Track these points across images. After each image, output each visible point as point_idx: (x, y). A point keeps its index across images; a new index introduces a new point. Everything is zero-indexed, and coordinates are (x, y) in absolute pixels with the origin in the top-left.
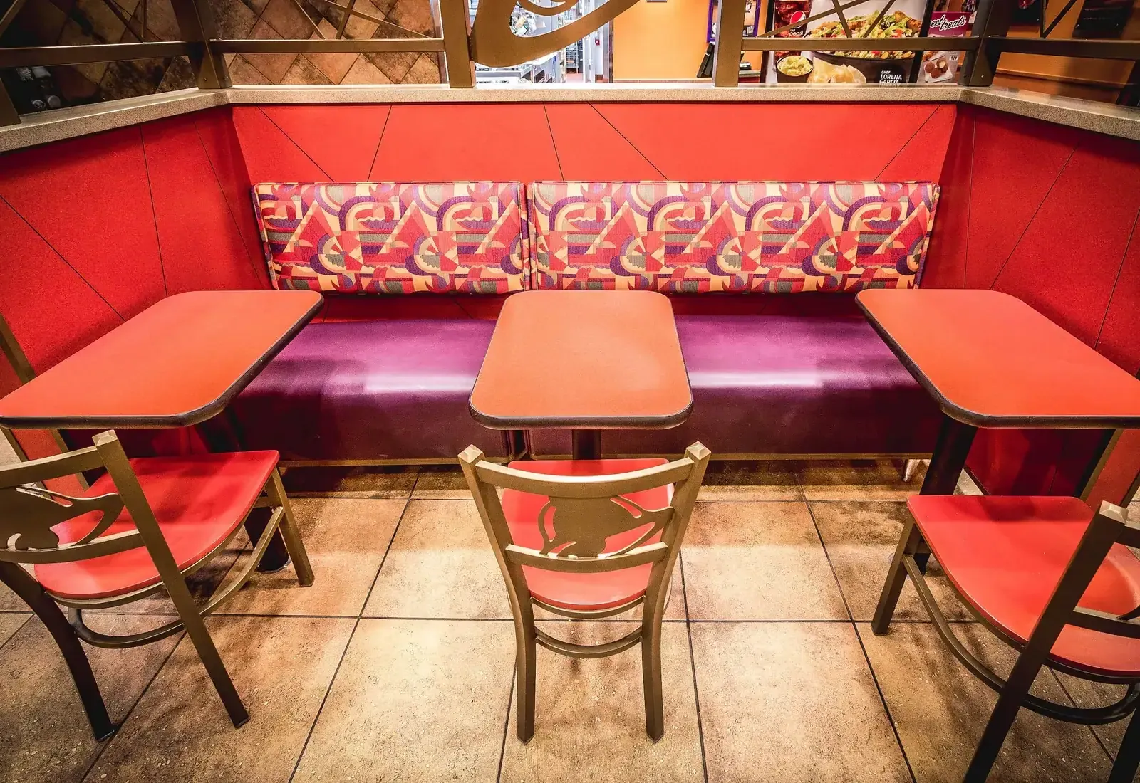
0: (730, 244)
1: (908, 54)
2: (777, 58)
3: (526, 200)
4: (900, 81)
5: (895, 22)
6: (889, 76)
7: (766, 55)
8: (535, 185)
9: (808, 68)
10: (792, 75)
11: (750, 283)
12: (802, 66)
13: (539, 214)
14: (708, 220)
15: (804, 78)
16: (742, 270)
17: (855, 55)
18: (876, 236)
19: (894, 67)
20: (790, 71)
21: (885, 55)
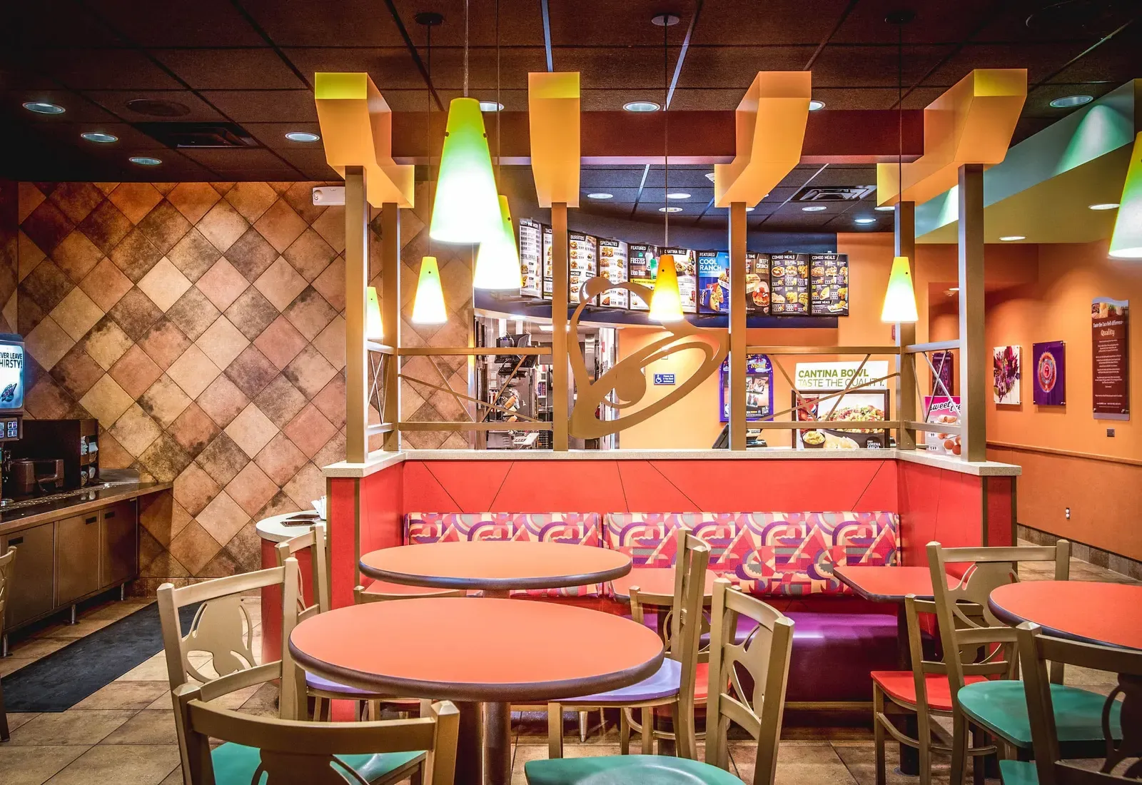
0: (751, 556)
1: (881, 430)
2: (802, 433)
3: (603, 525)
4: (880, 447)
5: (869, 411)
6: (872, 444)
7: (794, 431)
8: (609, 515)
9: (822, 439)
10: (813, 443)
11: (770, 586)
12: (818, 438)
13: (612, 535)
14: (733, 539)
15: (821, 445)
16: (763, 575)
17: (849, 431)
18: (859, 549)
19: (875, 438)
20: (811, 441)
21: (868, 431)
